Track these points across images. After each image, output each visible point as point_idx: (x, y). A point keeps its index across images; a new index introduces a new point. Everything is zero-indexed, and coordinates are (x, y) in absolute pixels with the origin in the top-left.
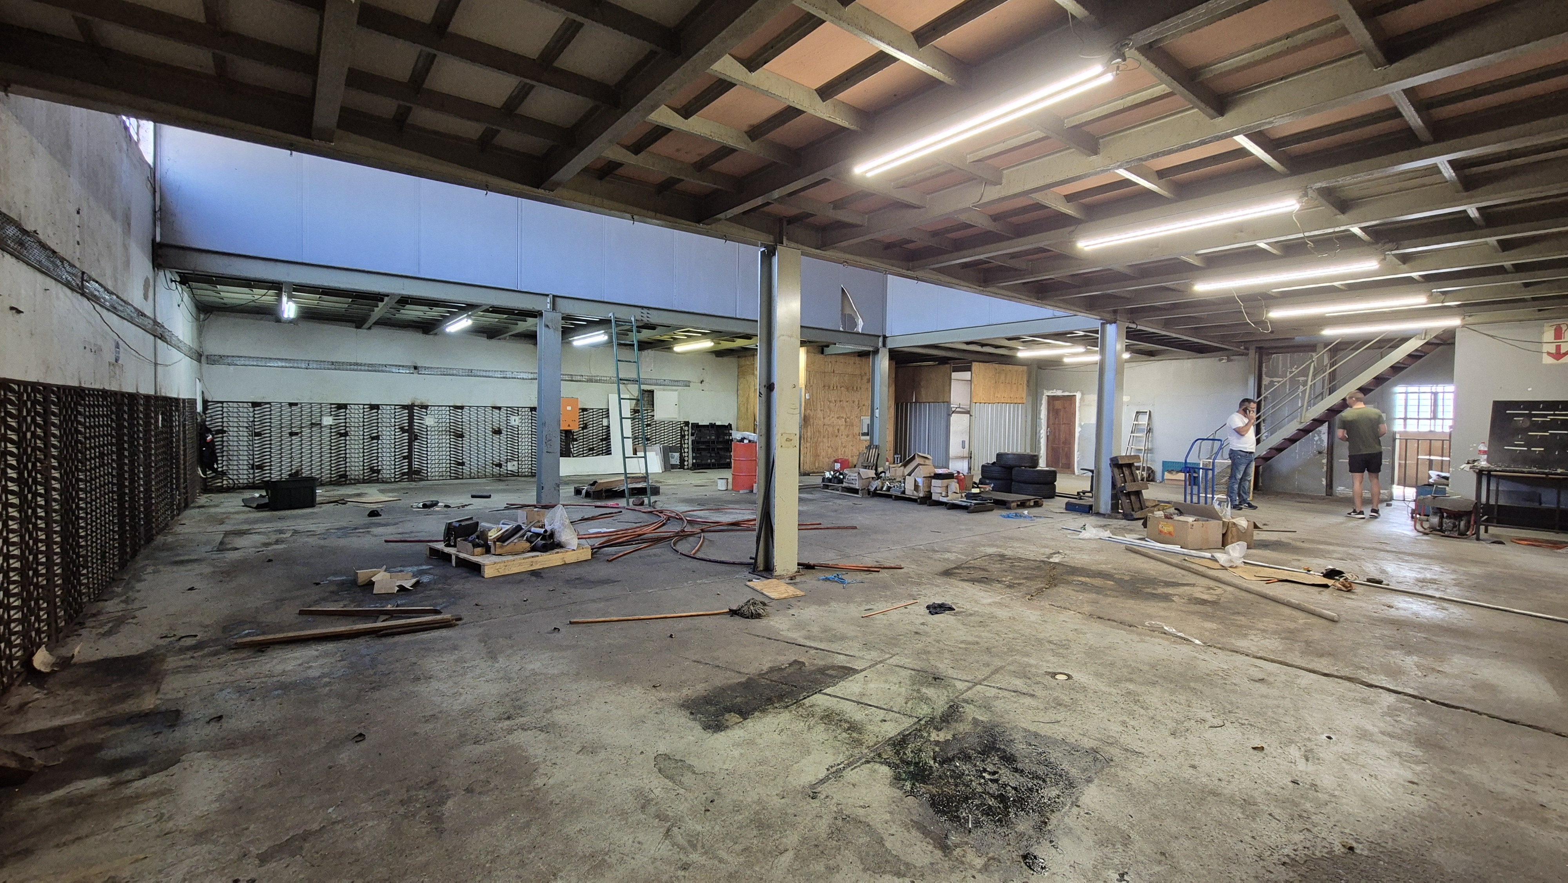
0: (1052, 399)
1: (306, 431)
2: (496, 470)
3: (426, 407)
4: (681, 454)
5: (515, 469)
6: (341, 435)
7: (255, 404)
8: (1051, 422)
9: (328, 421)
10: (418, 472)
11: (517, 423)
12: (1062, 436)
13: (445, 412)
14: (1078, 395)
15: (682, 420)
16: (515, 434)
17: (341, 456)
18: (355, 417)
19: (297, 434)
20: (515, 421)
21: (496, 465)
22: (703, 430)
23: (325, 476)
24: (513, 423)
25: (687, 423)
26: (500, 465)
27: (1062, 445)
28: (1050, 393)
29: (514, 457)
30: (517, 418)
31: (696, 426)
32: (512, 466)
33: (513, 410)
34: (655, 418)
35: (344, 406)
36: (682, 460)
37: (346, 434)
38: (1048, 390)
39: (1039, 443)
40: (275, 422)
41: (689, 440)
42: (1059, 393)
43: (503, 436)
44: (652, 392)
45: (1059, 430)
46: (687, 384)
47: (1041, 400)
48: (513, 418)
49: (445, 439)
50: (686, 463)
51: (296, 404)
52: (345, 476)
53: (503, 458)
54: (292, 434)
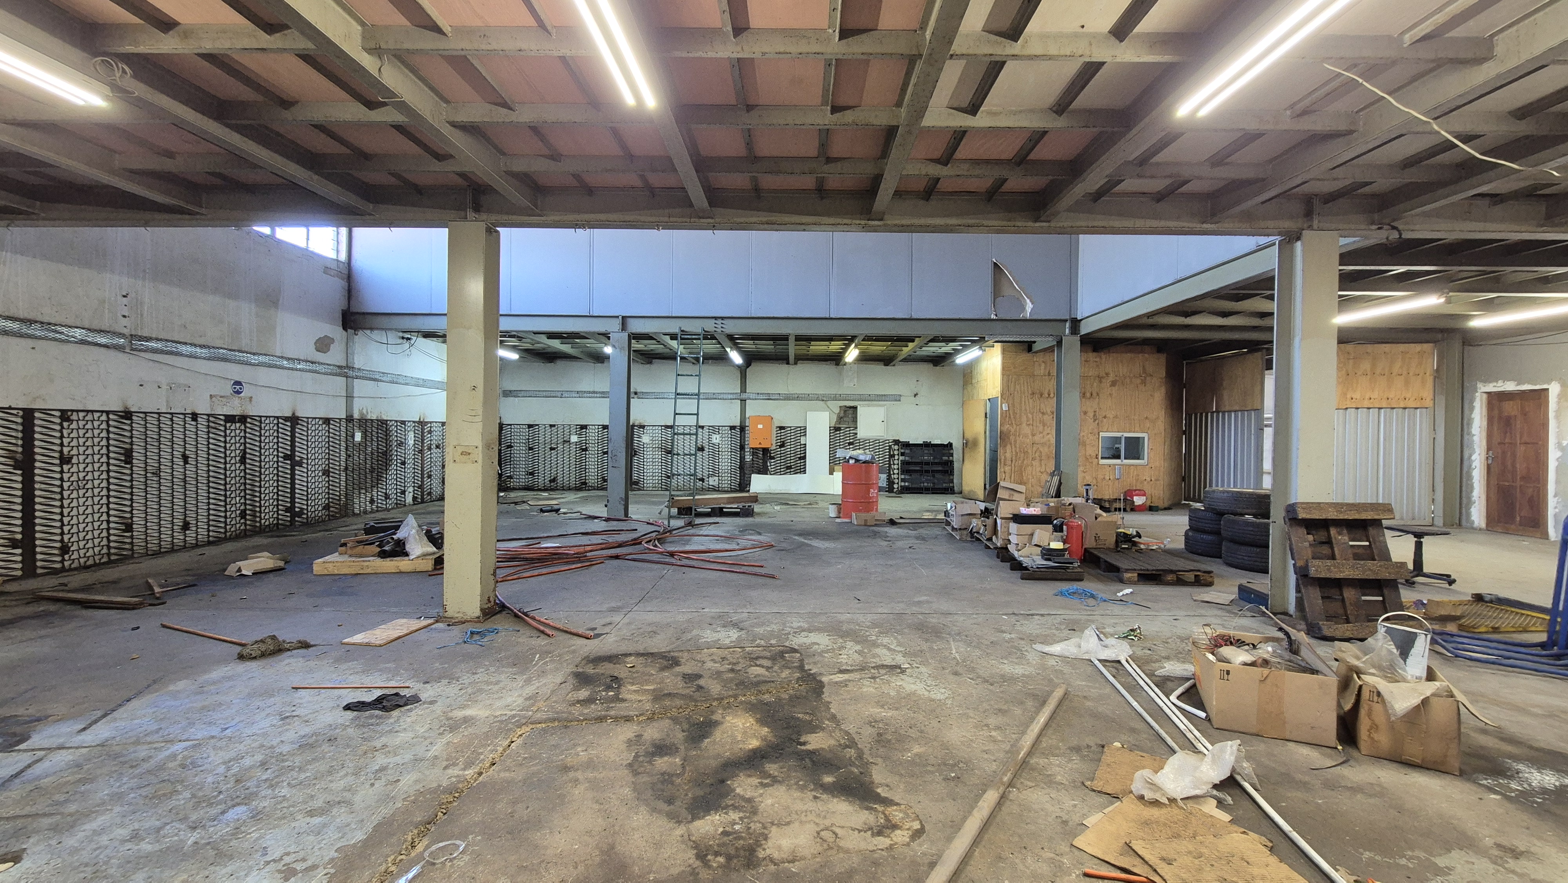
0: (1496, 400)
1: (560, 447)
2: (699, 484)
3: (643, 427)
4: (889, 476)
5: (716, 484)
6: (584, 450)
7: (530, 426)
8: (1497, 439)
9: (574, 439)
10: (637, 483)
11: (717, 441)
12: (1521, 467)
13: (658, 431)
14: (1554, 389)
15: (891, 438)
16: (716, 450)
17: (582, 468)
18: (593, 435)
19: (554, 449)
20: (716, 439)
21: (700, 480)
22: (914, 449)
23: (572, 485)
24: (714, 441)
25: (897, 442)
26: (702, 480)
27: (1518, 483)
28: (1491, 388)
29: (714, 473)
30: (718, 436)
31: (907, 445)
32: (713, 481)
33: (715, 429)
34: (859, 436)
35: (584, 427)
36: (891, 482)
37: (586, 450)
38: (1486, 381)
39: (1470, 477)
40: (542, 440)
41: (898, 460)
42: (1510, 386)
43: (706, 453)
44: (855, 408)
45: (1514, 455)
46: (897, 398)
47: (1472, 401)
48: (714, 436)
49: (658, 454)
50: (896, 486)
51: (554, 426)
52: (585, 483)
53: (706, 473)
54: (552, 449)
